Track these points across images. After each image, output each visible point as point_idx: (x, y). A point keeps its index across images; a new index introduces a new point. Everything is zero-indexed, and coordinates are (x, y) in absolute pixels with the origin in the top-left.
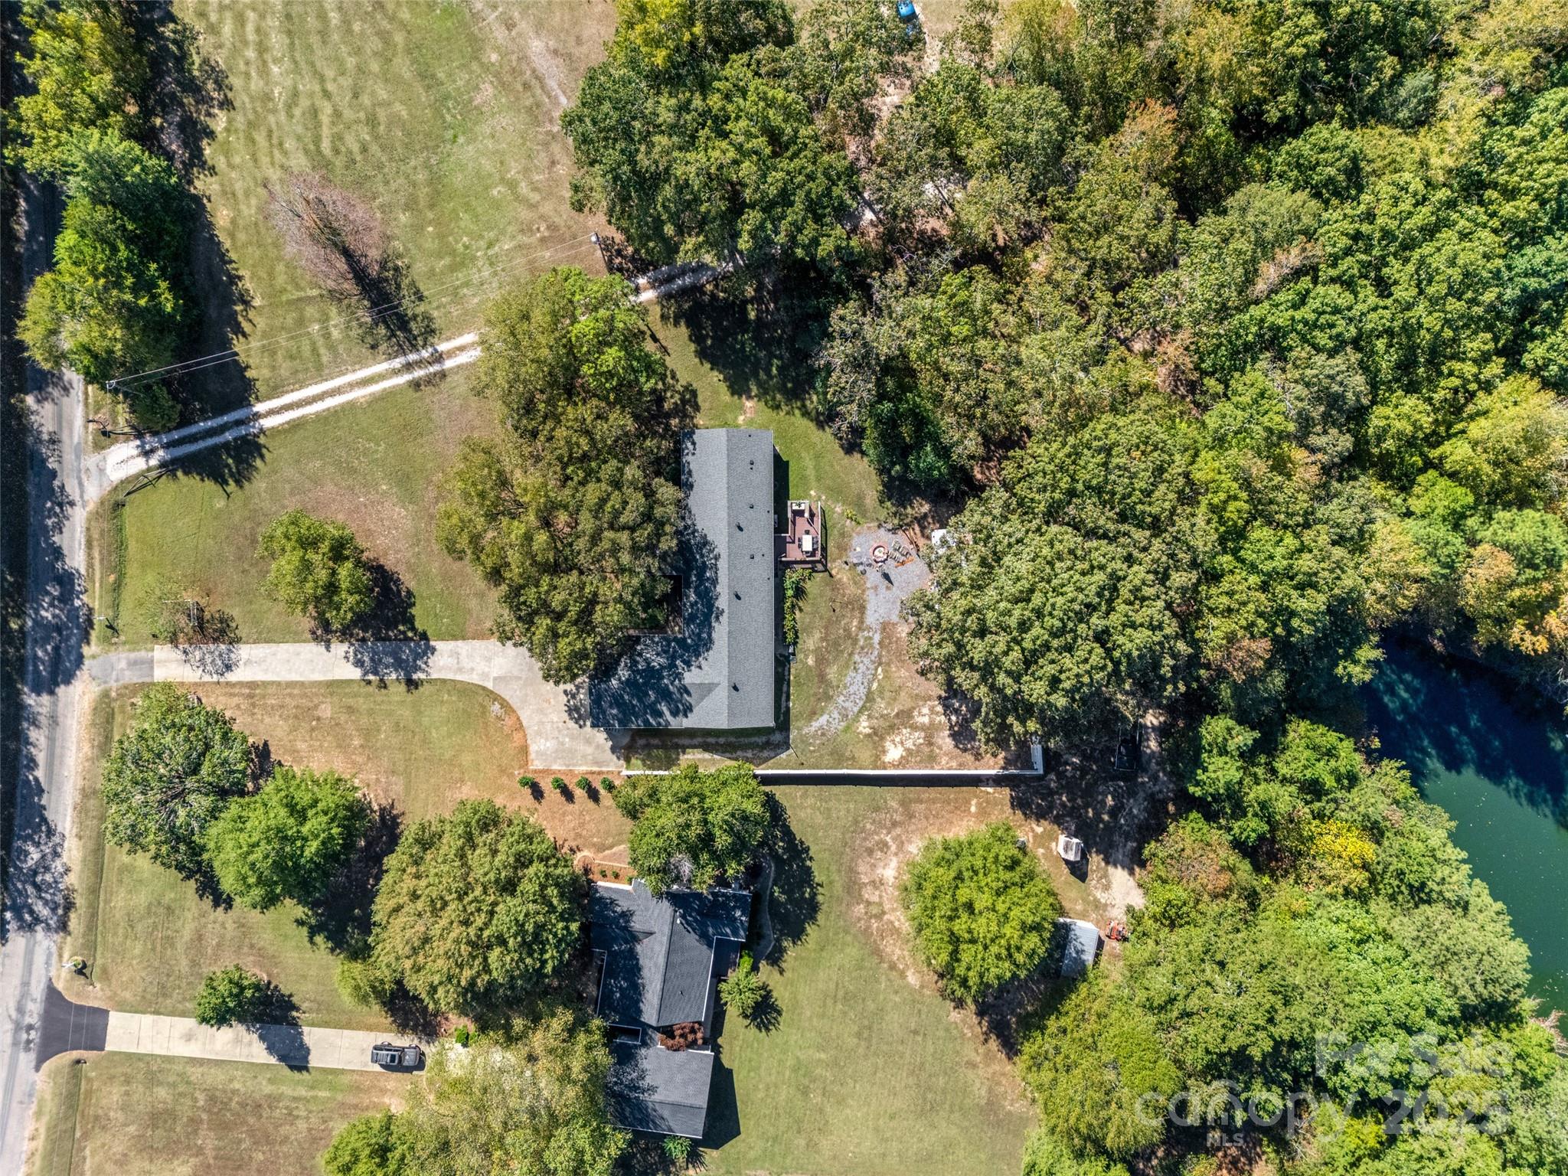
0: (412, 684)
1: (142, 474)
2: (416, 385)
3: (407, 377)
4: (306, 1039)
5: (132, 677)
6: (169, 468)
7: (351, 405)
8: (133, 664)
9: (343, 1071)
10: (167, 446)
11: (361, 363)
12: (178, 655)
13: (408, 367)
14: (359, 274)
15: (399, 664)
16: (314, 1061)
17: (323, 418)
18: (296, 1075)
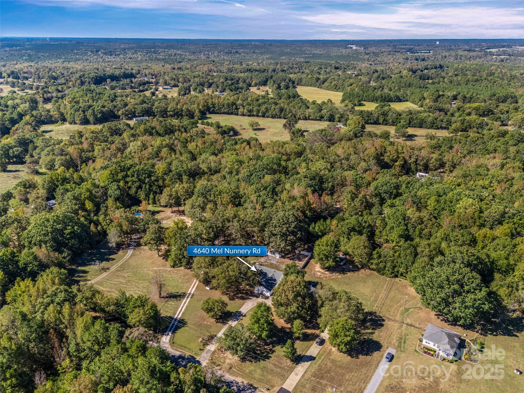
0: (245, 316)
1: (171, 338)
2: (191, 297)
3: (189, 299)
4: (309, 355)
5: (209, 354)
6: (174, 332)
7: (187, 306)
8: (207, 353)
9: (319, 352)
10: (170, 331)
11: (181, 303)
12: (211, 345)
13: (188, 297)
14: (167, 297)
15: (239, 316)
16: (315, 356)
17: (186, 309)
18: (316, 360)
